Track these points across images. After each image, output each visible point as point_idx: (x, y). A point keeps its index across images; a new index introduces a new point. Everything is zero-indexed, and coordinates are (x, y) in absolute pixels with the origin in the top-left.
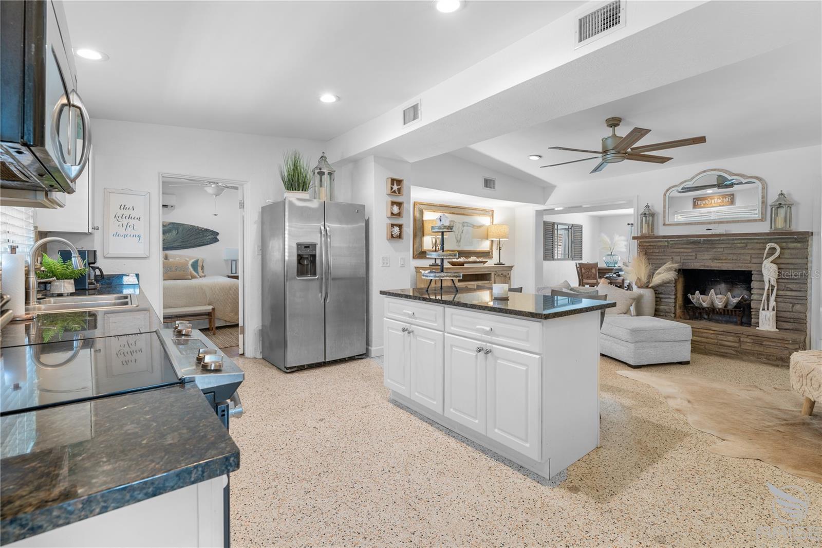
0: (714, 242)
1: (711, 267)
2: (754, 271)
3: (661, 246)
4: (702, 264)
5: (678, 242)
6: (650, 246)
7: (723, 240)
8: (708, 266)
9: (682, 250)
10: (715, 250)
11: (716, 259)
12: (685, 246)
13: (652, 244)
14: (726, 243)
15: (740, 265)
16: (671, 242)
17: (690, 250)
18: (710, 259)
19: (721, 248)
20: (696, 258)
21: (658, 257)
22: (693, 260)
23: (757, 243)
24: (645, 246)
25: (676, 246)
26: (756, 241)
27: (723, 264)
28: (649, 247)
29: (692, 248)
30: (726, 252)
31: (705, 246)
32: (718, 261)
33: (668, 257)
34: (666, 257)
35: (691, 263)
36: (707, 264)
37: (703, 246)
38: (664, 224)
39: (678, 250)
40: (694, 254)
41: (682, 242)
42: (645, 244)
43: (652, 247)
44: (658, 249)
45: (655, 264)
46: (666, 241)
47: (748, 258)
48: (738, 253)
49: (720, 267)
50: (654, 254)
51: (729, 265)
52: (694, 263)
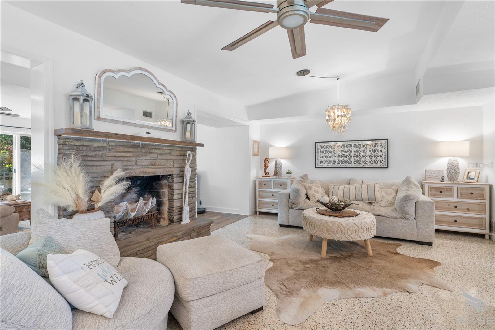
0: (150, 147)
1: (149, 173)
2: (175, 174)
3: (98, 147)
4: (141, 170)
5: (119, 144)
6: (82, 146)
7: (156, 145)
8: (146, 173)
9: (123, 154)
10: (152, 155)
11: (152, 165)
12: (126, 149)
13: (85, 143)
14: (159, 149)
15: (167, 169)
16: (110, 143)
17: (131, 155)
18: (148, 165)
19: (155, 153)
20: (136, 163)
21: (95, 163)
22: (133, 166)
23: (176, 150)
24: (75, 145)
25: (117, 149)
26: (176, 148)
27: (157, 170)
28: (81, 148)
29: (131, 152)
30: (160, 157)
31: (144, 150)
32: (153, 167)
33: (107, 163)
34: (105, 163)
35: (131, 169)
36: (145, 170)
37: (142, 150)
38: (98, 118)
39: (119, 154)
40: (134, 159)
41: (122, 144)
42: (75, 143)
43: (85, 148)
44: (94, 151)
45: (90, 173)
46: (104, 141)
47: (172, 163)
48: (167, 158)
49: (155, 173)
50: (89, 159)
51: (161, 169)
52: (134, 169)
